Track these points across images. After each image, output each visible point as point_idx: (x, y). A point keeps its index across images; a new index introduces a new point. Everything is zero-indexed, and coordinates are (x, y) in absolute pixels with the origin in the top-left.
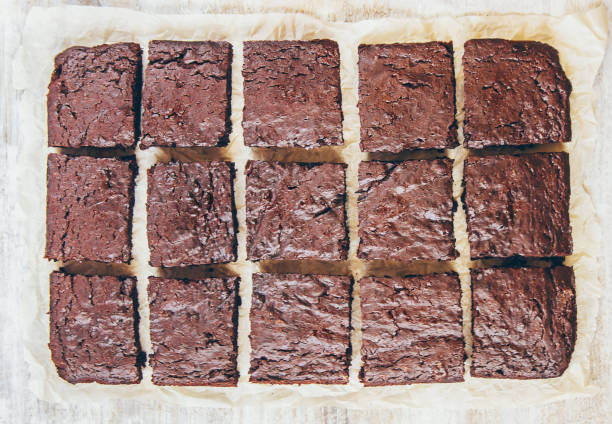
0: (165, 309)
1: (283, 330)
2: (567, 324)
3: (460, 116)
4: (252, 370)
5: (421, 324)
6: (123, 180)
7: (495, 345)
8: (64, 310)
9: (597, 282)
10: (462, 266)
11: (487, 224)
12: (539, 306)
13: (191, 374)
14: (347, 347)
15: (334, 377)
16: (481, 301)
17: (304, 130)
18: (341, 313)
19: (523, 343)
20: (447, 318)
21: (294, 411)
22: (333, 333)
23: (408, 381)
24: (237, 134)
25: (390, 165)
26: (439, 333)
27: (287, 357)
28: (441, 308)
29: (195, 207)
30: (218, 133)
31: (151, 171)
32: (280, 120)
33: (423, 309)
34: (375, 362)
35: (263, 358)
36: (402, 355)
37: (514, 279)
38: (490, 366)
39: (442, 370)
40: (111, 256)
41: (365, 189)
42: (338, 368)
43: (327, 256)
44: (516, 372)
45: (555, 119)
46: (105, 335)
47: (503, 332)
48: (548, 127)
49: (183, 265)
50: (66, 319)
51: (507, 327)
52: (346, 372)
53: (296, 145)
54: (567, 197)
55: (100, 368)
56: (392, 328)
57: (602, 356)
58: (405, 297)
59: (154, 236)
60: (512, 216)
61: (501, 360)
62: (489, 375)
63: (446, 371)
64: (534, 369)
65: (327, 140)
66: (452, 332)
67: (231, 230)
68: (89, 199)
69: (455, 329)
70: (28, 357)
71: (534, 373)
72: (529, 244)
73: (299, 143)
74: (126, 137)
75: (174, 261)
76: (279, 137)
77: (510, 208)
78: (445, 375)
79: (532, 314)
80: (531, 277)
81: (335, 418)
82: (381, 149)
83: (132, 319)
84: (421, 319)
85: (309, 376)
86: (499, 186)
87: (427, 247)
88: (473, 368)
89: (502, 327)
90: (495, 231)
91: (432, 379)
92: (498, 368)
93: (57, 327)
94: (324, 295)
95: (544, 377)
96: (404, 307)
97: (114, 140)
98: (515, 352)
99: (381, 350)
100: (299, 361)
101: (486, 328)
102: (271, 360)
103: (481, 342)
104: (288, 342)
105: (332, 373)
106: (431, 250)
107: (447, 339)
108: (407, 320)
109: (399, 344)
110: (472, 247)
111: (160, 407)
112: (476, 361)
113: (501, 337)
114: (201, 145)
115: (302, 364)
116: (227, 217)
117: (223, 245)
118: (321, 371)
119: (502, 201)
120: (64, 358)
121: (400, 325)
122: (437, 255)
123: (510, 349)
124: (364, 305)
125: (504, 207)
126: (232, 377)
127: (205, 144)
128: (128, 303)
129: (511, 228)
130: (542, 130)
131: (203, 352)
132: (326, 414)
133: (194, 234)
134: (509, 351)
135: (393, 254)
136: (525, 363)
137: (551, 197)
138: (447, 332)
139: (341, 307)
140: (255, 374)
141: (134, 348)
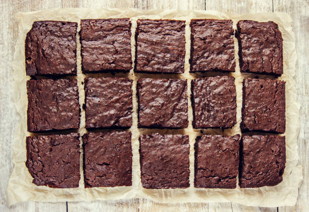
0: (227, 56)
1: (169, 45)
2: (30, 46)
3: (81, 151)
4: (184, 26)
5: (102, 46)
6: (248, 119)
7: (66, 37)
8: (276, 56)
9: (14, 68)
10: (81, 77)
11: (69, 95)
12: (44, 55)
13: (214, 24)
14: (138, 36)
15: (145, 22)
16: (73, 57)
17: (159, 142)
18: (141, 52)
19: (52, 37)
20: (89, 49)
21: (163, 8)
22: (145, 43)
23: (109, 20)
24: (192, 142)
25: (117, 125)
26: (93, 42)
27: (167, 31)
28: (93, 54)
29: (212, 105)
30: (202, 141)
31: (235, 123)
32: (172, 147)
33: (101, 54)
34: (124, 29)
35: (179, 31)
36: (111, 32)
37: (57, 68)
38: (68, 27)
39: (92, 24)
40: (253, 81)
41: (129, 113)
42: (143, 26)
43: (148, 80)
44: (55, 24)
45: (34, 147)
46: (256, 43)
47: (62, 43)
48: (38, 143)
49: (219, 77)
50: (275, 51)
51: (60, 45)
52: (138, 24)
53: (164, 136)
54: (29, 109)
55: (258, 27)
56: (116, 45)
57: (12, 33)
58: (110, 59)
59: (233, 91)
60: (57, 99)
61: (63, 30)
62: (69, 23)
63: (90, 24)
64: (47, 25)
65: (148, 137)
66: (86, 43)
67: (195, 94)
68: (265, 109)
69: (85, 44)
70: (292, 34)
71: (47, 23)
72: (48, 85)
73: (162, 136)
74: (247, 140)
75: (223, 79)
76: (172, 139)
77: (58, 103)
78: (91, 22)
79: (48, 51)
80: (48, 69)
81: (143, 5)
82: (121, 133)
83: (243, 51)
84: (102, 49)
85: (157, 23)
86: (63, 114)
87: (99, 84)
88: (76, 26)
89: (62, 45)
90: (65, 92)
91: (96, 21)
92: (65, 26)
93: (279, 47)
94: (149, 62)
95: (42, 21)
96: (110, 55)
97: (253, 138)
98: (56, 33)
99: (122, 34)
100: (162, 30)
101: (70, 45)
102: (175, 30)
103: (73, 38)
104: (167, 39)
105: (145, 24)
106: (97, 82)
107: (89, 40)
108: (109, 49)
109: (113, 37)
110: (76, 84)
111: (228, 11)
112: (75, 29)
113: (63, 40)
114: (210, 136)
115: (160, 28)
116: (197, 100)
117: (199, 86)
118: (150, 25)
119: (61, 106)
120: (275, 33)
121: (112, 46)
122: (94, 80)
123: (59, 35)
124: (130, 56)
125: (61, 104)
126: (194, 23)
127: (208, 136)
128: (245, 59)
129: (57, 93)
130: (41, 142)
131: (208, 34)
132: (147, 7)
133: (213, 92)
134: (59, 33)
135: (116, 81)
136: (51, 28)
137: (37, 109)
138: (90, 43)
139: (141, 55)
140: (183, 24)
141: (241, 37)
